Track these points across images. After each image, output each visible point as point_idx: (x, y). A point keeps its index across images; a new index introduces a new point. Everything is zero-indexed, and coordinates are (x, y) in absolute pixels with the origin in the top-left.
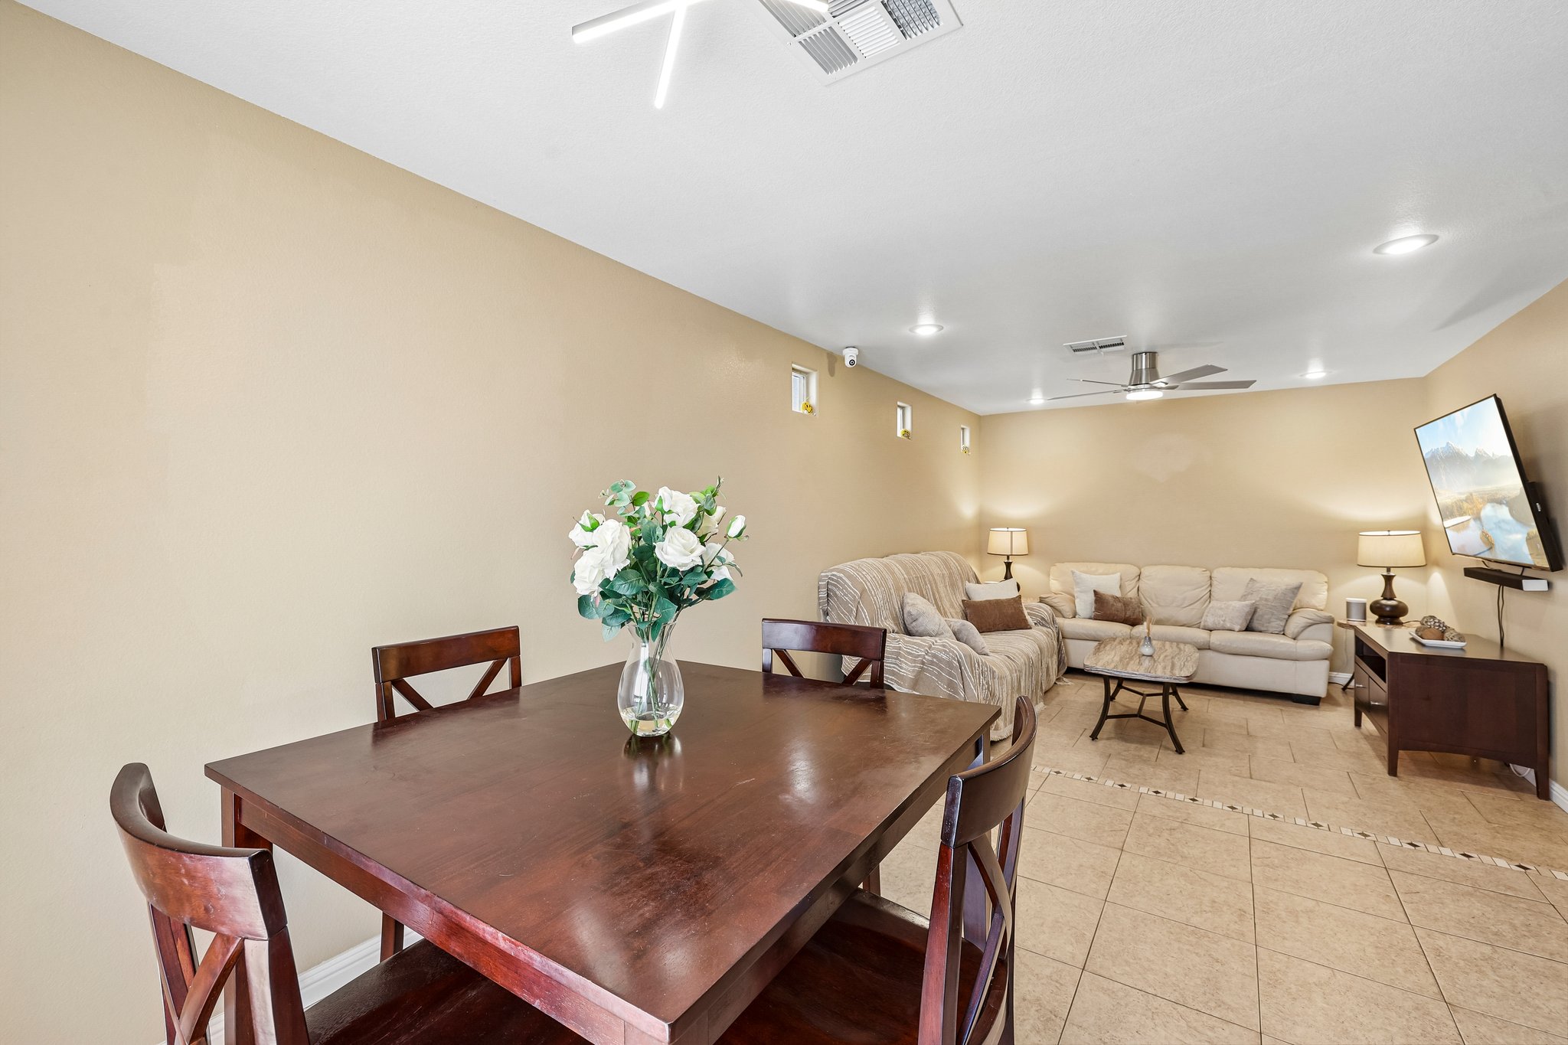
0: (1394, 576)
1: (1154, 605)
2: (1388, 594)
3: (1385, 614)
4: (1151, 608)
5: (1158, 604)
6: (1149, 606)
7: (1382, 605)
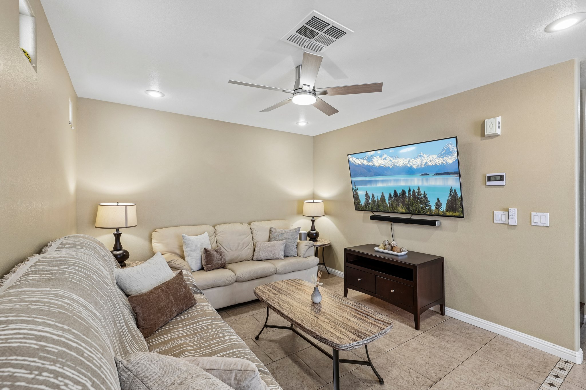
0: (315, 220)
1: (229, 250)
2: (313, 228)
3: (313, 237)
4: (227, 253)
5: (231, 249)
6: (225, 251)
7: (312, 233)
